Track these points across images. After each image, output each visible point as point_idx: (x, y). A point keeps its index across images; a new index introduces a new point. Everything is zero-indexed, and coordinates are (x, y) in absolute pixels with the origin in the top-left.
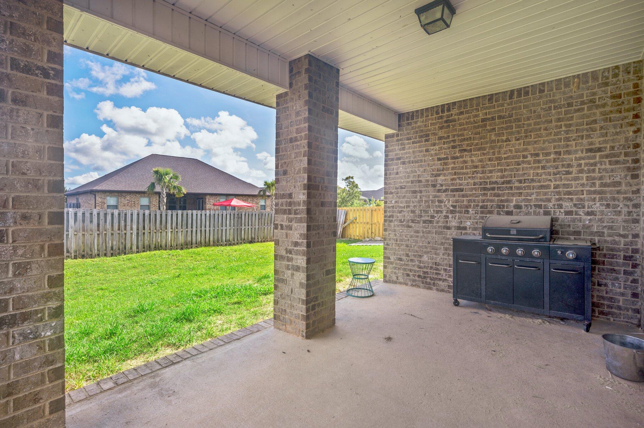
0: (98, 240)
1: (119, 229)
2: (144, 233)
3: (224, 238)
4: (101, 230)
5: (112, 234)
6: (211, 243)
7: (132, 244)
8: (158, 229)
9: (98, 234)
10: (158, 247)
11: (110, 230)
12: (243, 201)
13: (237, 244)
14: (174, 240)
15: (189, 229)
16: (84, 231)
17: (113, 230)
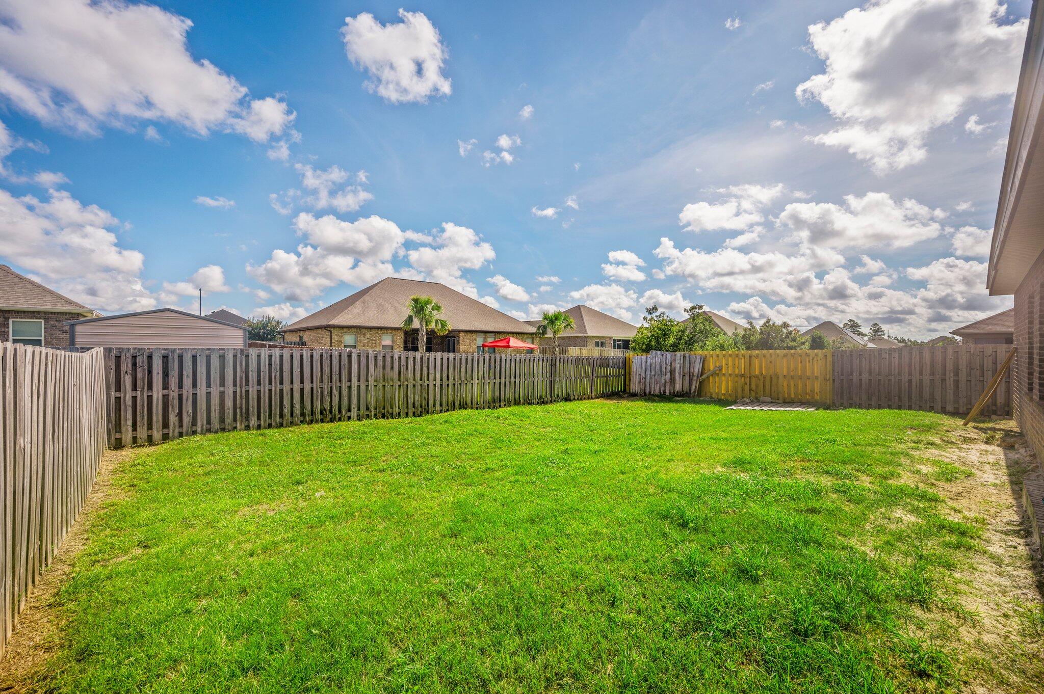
0: (399, 394)
1: (421, 380)
2: (448, 385)
3: (535, 394)
4: (402, 381)
5: (414, 386)
6: (522, 401)
7: (435, 401)
8: (463, 379)
9: (400, 386)
10: (463, 406)
11: (412, 380)
12: (522, 340)
13: (551, 401)
14: (481, 396)
15: (498, 381)
16: (384, 381)
17: (414, 380)
